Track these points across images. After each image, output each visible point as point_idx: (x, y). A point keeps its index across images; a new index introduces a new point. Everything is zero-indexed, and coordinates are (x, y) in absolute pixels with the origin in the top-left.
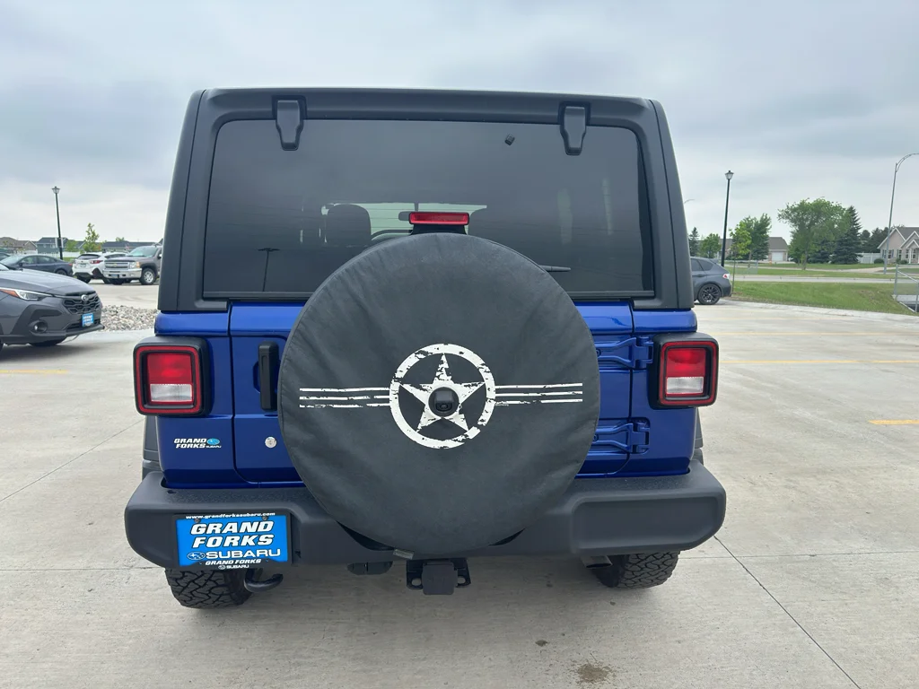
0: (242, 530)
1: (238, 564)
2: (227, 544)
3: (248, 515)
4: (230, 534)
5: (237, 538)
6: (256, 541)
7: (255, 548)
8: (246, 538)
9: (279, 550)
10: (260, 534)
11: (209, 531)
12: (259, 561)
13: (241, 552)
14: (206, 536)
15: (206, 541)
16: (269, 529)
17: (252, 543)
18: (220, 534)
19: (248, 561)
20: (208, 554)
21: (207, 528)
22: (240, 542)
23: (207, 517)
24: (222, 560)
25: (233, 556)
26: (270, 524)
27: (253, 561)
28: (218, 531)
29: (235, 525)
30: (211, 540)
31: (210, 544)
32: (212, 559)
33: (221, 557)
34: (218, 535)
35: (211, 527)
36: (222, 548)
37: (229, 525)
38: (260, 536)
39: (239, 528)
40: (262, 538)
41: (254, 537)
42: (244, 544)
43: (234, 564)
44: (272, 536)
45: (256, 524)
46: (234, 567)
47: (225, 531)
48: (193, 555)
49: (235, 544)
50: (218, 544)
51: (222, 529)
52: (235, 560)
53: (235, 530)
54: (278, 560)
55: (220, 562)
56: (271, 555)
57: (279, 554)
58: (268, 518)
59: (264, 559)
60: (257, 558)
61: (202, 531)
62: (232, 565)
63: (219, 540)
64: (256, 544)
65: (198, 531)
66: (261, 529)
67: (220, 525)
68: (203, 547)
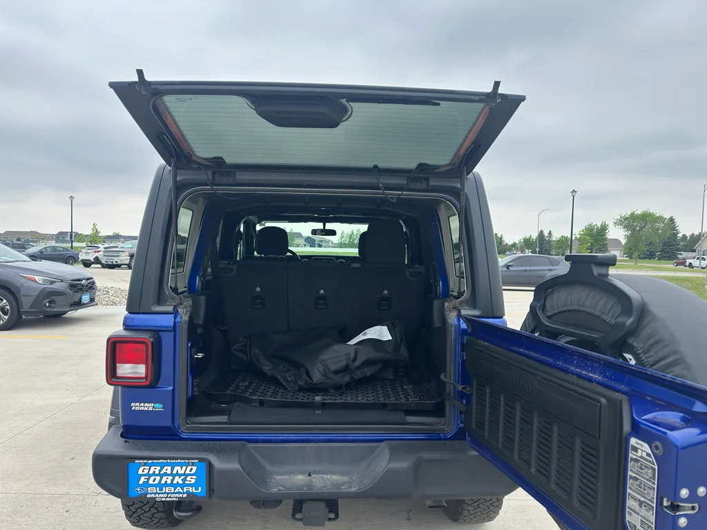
0: (175, 472)
1: (170, 497)
2: (163, 482)
3: (179, 461)
4: (166, 474)
5: (171, 478)
6: (184, 480)
7: (182, 486)
8: (177, 478)
9: (200, 488)
10: (187, 475)
11: (151, 472)
12: (185, 495)
13: (173, 488)
14: (149, 476)
15: (148, 479)
16: (193, 472)
17: (181, 482)
18: (159, 474)
19: (177, 495)
20: (149, 489)
21: (149, 469)
22: (172, 480)
23: (150, 462)
24: (159, 494)
25: (167, 491)
26: (195, 468)
27: (181, 495)
28: (157, 472)
29: (169, 468)
30: (152, 478)
31: (151, 482)
32: (152, 493)
33: (158, 491)
34: (157, 475)
35: (153, 468)
36: (160, 485)
37: (165, 468)
38: (187, 476)
39: (172, 470)
40: (188, 478)
41: (183, 477)
42: (175, 482)
43: (167, 497)
44: (195, 477)
45: (184, 468)
46: (168, 499)
47: (162, 472)
48: (139, 490)
49: (169, 482)
50: (157, 482)
51: (160, 471)
52: (168, 494)
53: (169, 472)
54: (200, 495)
55: (157, 495)
56: (194, 491)
57: (200, 490)
58: (193, 464)
59: (189, 494)
60: (184, 493)
61: (146, 471)
62: (166, 498)
63: (158, 478)
64: (184, 483)
65: (143, 471)
66: (188, 472)
67: (159, 468)
68: (146, 484)
